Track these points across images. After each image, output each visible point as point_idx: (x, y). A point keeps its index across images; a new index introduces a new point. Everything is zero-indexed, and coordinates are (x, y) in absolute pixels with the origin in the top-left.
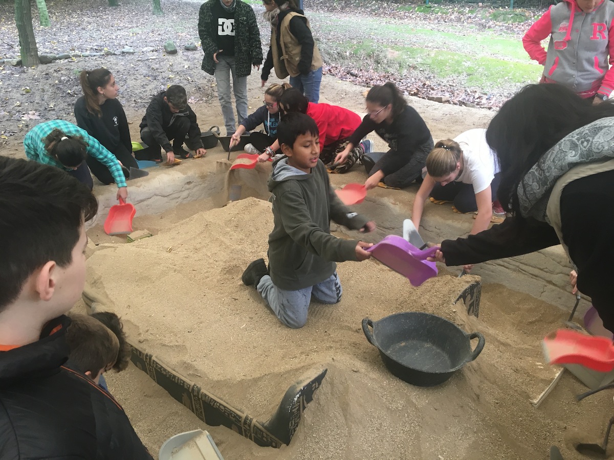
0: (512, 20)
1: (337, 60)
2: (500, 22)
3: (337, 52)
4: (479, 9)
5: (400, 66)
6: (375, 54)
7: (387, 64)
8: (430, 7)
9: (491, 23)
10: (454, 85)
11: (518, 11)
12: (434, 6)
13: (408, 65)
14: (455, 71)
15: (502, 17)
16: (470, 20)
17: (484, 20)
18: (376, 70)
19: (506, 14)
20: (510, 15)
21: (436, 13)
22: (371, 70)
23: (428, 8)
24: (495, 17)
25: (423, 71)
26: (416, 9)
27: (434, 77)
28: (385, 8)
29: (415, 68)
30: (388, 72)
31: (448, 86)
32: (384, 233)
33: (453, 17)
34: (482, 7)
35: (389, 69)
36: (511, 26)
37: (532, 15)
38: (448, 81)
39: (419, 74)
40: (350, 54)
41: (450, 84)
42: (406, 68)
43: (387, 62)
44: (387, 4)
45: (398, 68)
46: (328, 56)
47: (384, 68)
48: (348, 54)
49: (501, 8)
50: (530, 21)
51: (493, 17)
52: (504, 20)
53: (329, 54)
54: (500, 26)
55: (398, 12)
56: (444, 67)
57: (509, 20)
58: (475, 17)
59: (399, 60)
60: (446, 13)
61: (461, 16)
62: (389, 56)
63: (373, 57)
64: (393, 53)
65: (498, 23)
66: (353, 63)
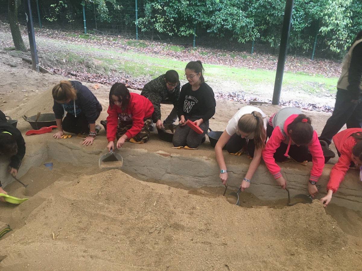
0: (139, 46)
1: (57, 65)
2: (133, 47)
3: (56, 60)
4: (118, 39)
5: (105, 70)
6: (85, 62)
7: (95, 68)
8: (88, 36)
9: (128, 47)
10: (145, 81)
11: (141, 41)
12: (91, 36)
13: (111, 69)
14: (142, 73)
15: (133, 44)
16: (115, 45)
17: (124, 45)
18: (89, 72)
19: (134, 43)
20: (138, 43)
21: (93, 39)
22: (85, 72)
23: (87, 36)
24: (130, 44)
25: (122, 73)
26: (79, 36)
27: (130, 77)
28: (57, 34)
29: (115, 71)
30: (98, 73)
31: (142, 82)
32: (200, 180)
33: (104, 42)
34: (120, 38)
35: (98, 71)
36: (139, 49)
37: (149, 44)
38: (140, 79)
39: (120, 75)
40: (66, 61)
41: (143, 81)
42: (109, 71)
43: (96, 67)
44: (58, 31)
45: (104, 71)
46: (50, 62)
47: (94, 71)
48: (64, 61)
49: (131, 39)
50: (149, 47)
51: (128, 44)
52: (135, 46)
53: (50, 61)
54: (133, 49)
55: (67, 37)
56: (134, 71)
57: (137, 46)
58: (118, 43)
59: (103, 66)
60: (100, 40)
61: (109, 42)
62: (96, 63)
63: (84, 64)
64: (98, 61)
65: (132, 47)
66: (70, 67)
